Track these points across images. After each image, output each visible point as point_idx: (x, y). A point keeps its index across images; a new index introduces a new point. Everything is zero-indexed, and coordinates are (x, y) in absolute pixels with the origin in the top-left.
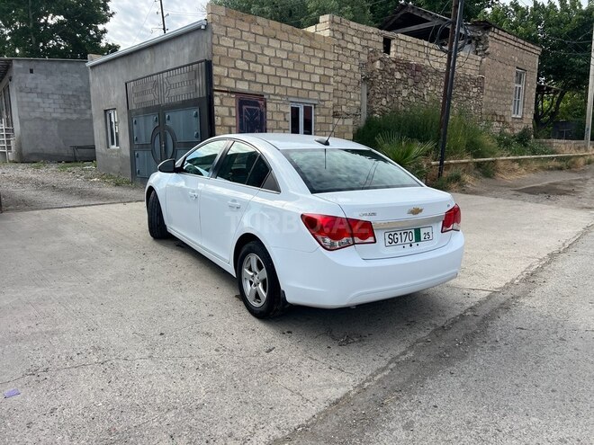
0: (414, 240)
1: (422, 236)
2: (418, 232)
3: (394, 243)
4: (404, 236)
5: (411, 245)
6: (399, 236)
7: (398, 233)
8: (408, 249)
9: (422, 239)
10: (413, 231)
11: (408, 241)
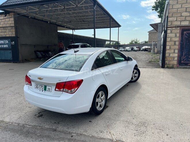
0: (43, 89)
1: (47, 89)
2: (45, 87)
3: (37, 88)
4: (40, 87)
5: (42, 91)
6: (39, 86)
7: (39, 85)
8: (41, 92)
9: (47, 90)
10: (44, 86)
11: (41, 89)
